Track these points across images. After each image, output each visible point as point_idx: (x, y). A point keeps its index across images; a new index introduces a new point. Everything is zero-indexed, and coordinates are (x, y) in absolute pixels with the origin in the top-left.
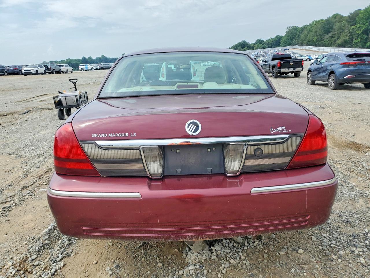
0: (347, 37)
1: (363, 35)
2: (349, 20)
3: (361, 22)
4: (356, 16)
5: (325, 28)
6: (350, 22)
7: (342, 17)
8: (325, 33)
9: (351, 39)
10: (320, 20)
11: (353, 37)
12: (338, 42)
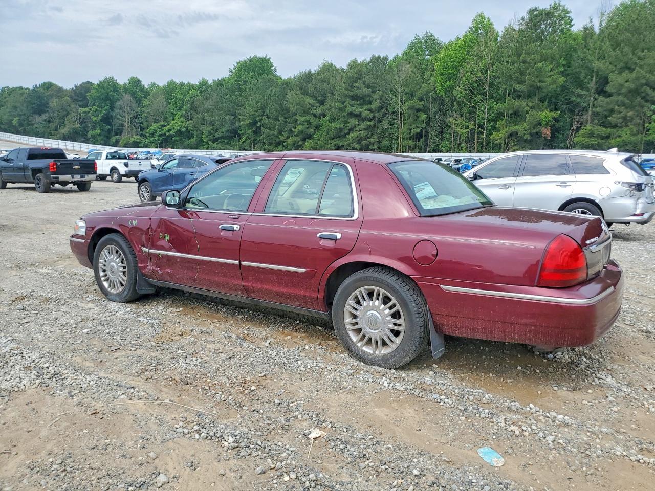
0: (77, 125)
1: (104, 125)
2: (76, 98)
3: (97, 104)
4: (86, 92)
5: (32, 104)
6: (78, 101)
7: (60, 90)
8: (34, 113)
9: (84, 128)
10: (17, 88)
11: (87, 126)
12: (63, 131)
